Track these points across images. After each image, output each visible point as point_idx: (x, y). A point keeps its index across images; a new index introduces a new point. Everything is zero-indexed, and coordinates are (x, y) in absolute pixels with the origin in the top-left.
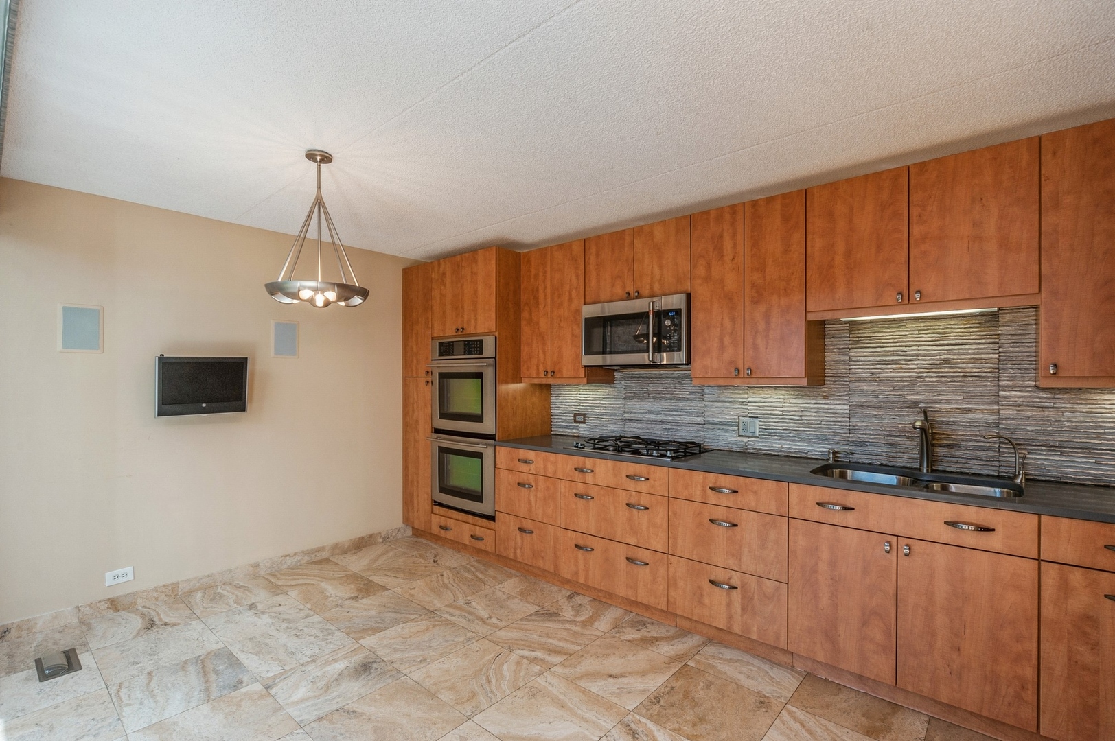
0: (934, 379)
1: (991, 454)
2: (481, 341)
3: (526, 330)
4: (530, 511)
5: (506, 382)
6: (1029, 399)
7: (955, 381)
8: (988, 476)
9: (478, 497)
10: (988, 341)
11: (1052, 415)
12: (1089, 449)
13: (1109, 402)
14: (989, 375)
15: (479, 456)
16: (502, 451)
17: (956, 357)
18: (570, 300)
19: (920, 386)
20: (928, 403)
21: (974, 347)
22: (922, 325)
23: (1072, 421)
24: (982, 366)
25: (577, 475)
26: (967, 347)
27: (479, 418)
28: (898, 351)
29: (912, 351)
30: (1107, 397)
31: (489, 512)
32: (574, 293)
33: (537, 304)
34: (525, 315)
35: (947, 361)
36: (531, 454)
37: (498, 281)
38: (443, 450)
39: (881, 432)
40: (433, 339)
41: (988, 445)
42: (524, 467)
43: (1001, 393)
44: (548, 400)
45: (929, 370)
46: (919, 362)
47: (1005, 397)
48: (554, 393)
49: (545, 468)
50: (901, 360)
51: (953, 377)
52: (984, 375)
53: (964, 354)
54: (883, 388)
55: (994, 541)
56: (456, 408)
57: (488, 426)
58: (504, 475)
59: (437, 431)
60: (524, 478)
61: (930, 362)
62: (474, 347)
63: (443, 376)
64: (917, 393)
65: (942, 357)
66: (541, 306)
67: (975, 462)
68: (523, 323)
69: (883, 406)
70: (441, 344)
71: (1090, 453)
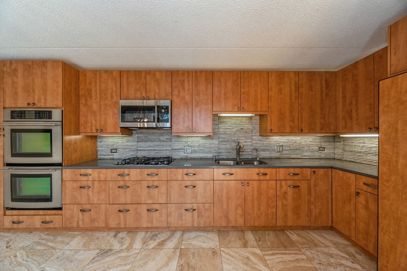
0: (239, 134)
1: (251, 153)
2: (51, 111)
3: (83, 109)
4: (88, 200)
5: (70, 134)
6: (258, 139)
7: (243, 134)
8: (250, 159)
9: (49, 199)
10: (250, 124)
11: (262, 142)
12: (269, 150)
13: (272, 139)
14: (251, 132)
15: (50, 176)
16: (68, 173)
17: (244, 128)
18: (112, 97)
19: (236, 136)
20: (237, 140)
21: (247, 125)
22: (236, 118)
23: (266, 144)
24: (249, 130)
25: (120, 178)
26: (246, 125)
27: (50, 155)
28: (230, 125)
29: (234, 126)
30: (271, 138)
31: (58, 206)
32: (114, 94)
33: (91, 97)
34: (82, 101)
35: (242, 129)
36: (89, 171)
37: (63, 81)
38: (13, 176)
39: (227, 149)
40: (4, 108)
41: (250, 151)
42: (85, 178)
43: (253, 137)
44: (95, 143)
45: (238, 131)
46: (235, 129)
47: (253, 138)
48: (98, 140)
49: (99, 177)
50: (231, 128)
51: (243, 133)
52: (249, 132)
53: (245, 127)
54: (227, 136)
55: (268, 177)
56: (25, 149)
57: (57, 158)
58: (69, 185)
59: (8, 165)
60: (84, 184)
61: (238, 129)
63: (13, 131)
64: (235, 137)
65: (241, 128)
66: (94, 98)
67: (247, 155)
68: (81, 106)
69: (227, 141)
70: (12, 112)
71: (269, 151)
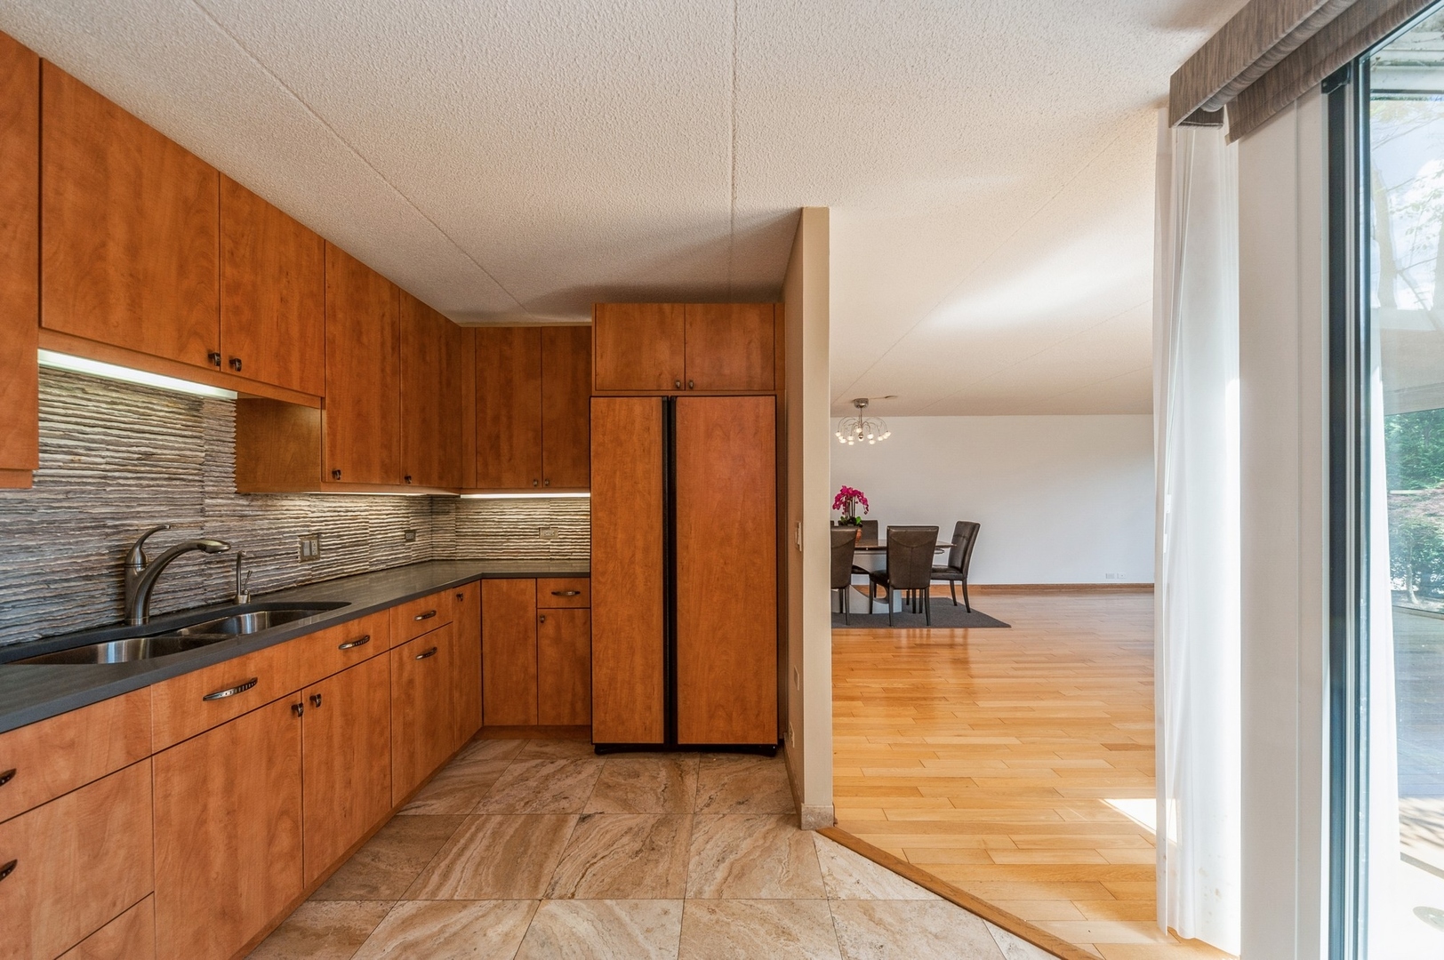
0: (132, 482)
1: (199, 579)
6: (231, 508)
7: (158, 486)
8: (194, 608)
10: (195, 434)
11: (247, 524)
12: (273, 555)
13: (285, 508)
14: (197, 478)
17: (159, 451)
19: (111, 493)
20: (119, 519)
21: (180, 439)
22: (114, 395)
23: (262, 529)
24: (185, 465)
26: (172, 438)
28: (70, 431)
29: (96, 433)
30: (284, 503)
35: (148, 455)
39: (43, 578)
41: (196, 568)
43: (207, 501)
45: (122, 466)
46: (108, 453)
47: (208, 506)
50: (76, 447)
51: (153, 479)
52: (191, 477)
53: (165, 448)
54: (45, 495)
55: (369, 649)
61: (125, 455)
64: (107, 503)
65: (143, 449)
67: (180, 595)
69: (52, 527)
71: (275, 560)
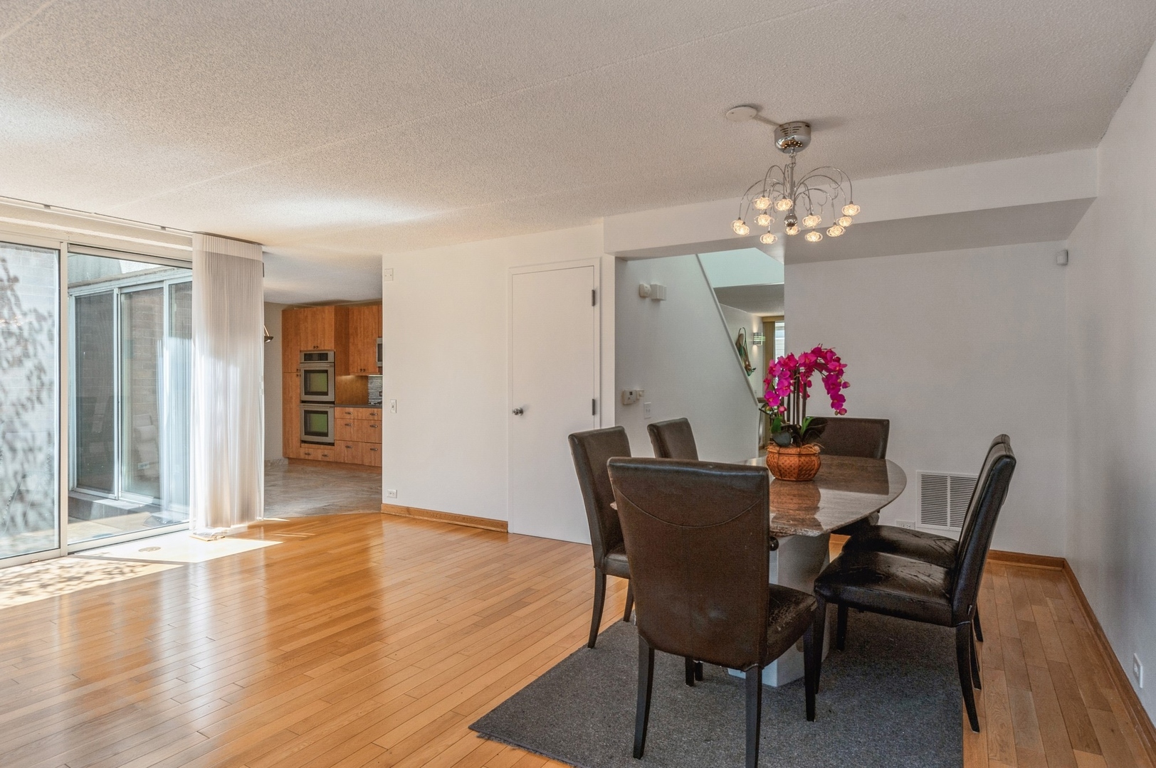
2: (327, 354)
3: (352, 348)
4: (351, 437)
5: (341, 375)
9: (326, 435)
15: (326, 413)
16: (338, 410)
18: (372, 335)
25: (371, 417)
27: (326, 394)
31: (332, 442)
32: (374, 332)
33: (357, 335)
34: (351, 340)
36: (351, 410)
37: (335, 324)
38: (307, 412)
40: (300, 351)
42: (348, 416)
44: (366, 385)
48: (370, 381)
49: (358, 416)
56: (314, 389)
57: (330, 398)
58: (338, 421)
59: (303, 402)
60: (348, 421)
62: (323, 357)
63: (306, 372)
66: (359, 335)
68: (350, 344)
70: (305, 355)
